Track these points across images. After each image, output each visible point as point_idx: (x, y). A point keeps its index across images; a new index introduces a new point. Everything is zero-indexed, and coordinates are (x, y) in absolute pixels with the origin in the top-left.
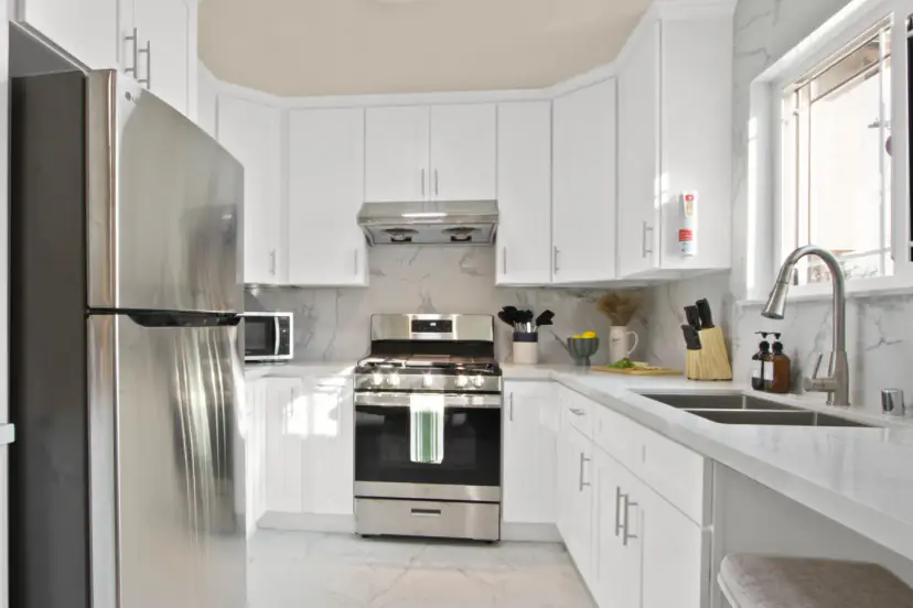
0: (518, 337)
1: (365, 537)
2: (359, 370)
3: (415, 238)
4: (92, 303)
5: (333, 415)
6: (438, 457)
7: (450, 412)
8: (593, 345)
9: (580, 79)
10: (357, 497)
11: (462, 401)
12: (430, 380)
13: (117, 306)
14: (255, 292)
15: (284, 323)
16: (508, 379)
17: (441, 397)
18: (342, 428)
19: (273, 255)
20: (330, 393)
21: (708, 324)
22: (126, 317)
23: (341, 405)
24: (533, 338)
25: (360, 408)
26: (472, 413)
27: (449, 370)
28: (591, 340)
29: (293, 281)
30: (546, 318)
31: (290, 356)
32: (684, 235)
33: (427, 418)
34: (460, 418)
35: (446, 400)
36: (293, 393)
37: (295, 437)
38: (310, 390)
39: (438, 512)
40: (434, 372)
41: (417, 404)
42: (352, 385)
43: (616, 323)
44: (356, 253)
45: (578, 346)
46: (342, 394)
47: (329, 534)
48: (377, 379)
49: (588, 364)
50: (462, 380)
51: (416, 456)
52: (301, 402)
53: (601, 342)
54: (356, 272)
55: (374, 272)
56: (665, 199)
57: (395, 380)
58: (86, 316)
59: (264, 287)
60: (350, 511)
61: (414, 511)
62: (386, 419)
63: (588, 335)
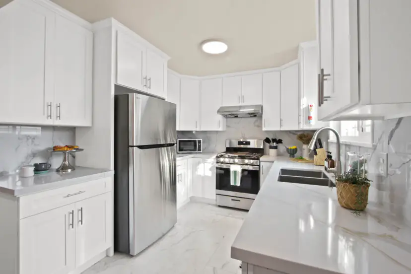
0: (271, 147)
1: (219, 206)
2: (217, 157)
3: (239, 116)
4: (130, 144)
5: (211, 169)
6: (239, 184)
7: (243, 171)
8: (295, 151)
9: (287, 65)
10: (217, 194)
11: (246, 167)
12: (237, 161)
13: (134, 145)
14: (194, 132)
15: (200, 142)
16: (262, 161)
17: (239, 166)
18: (213, 173)
19: (196, 122)
20: (209, 163)
21: (321, 147)
22: (136, 147)
23: (212, 167)
24: (276, 148)
25: (217, 168)
26: (249, 171)
27: (242, 158)
28: (294, 149)
29: (203, 129)
30: (280, 141)
31: (201, 152)
32: (310, 118)
33: (235, 172)
34: (246, 173)
35: (241, 167)
36: (199, 163)
37: (200, 175)
38: (204, 162)
39: (239, 201)
40: (238, 158)
41: (233, 168)
42: (215, 161)
43: (304, 143)
44: (219, 121)
45: (289, 151)
46: (212, 164)
47: (209, 204)
48: (222, 160)
49: (294, 157)
50: (246, 161)
51: (232, 183)
52: (201, 165)
53: (298, 150)
54: (219, 127)
55: (228, 126)
56: (305, 106)
57: (227, 160)
58: (128, 147)
59: (196, 131)
60: (215, 198)
61: (232, 200)
62: (225, 172)
63: (293, 147)
